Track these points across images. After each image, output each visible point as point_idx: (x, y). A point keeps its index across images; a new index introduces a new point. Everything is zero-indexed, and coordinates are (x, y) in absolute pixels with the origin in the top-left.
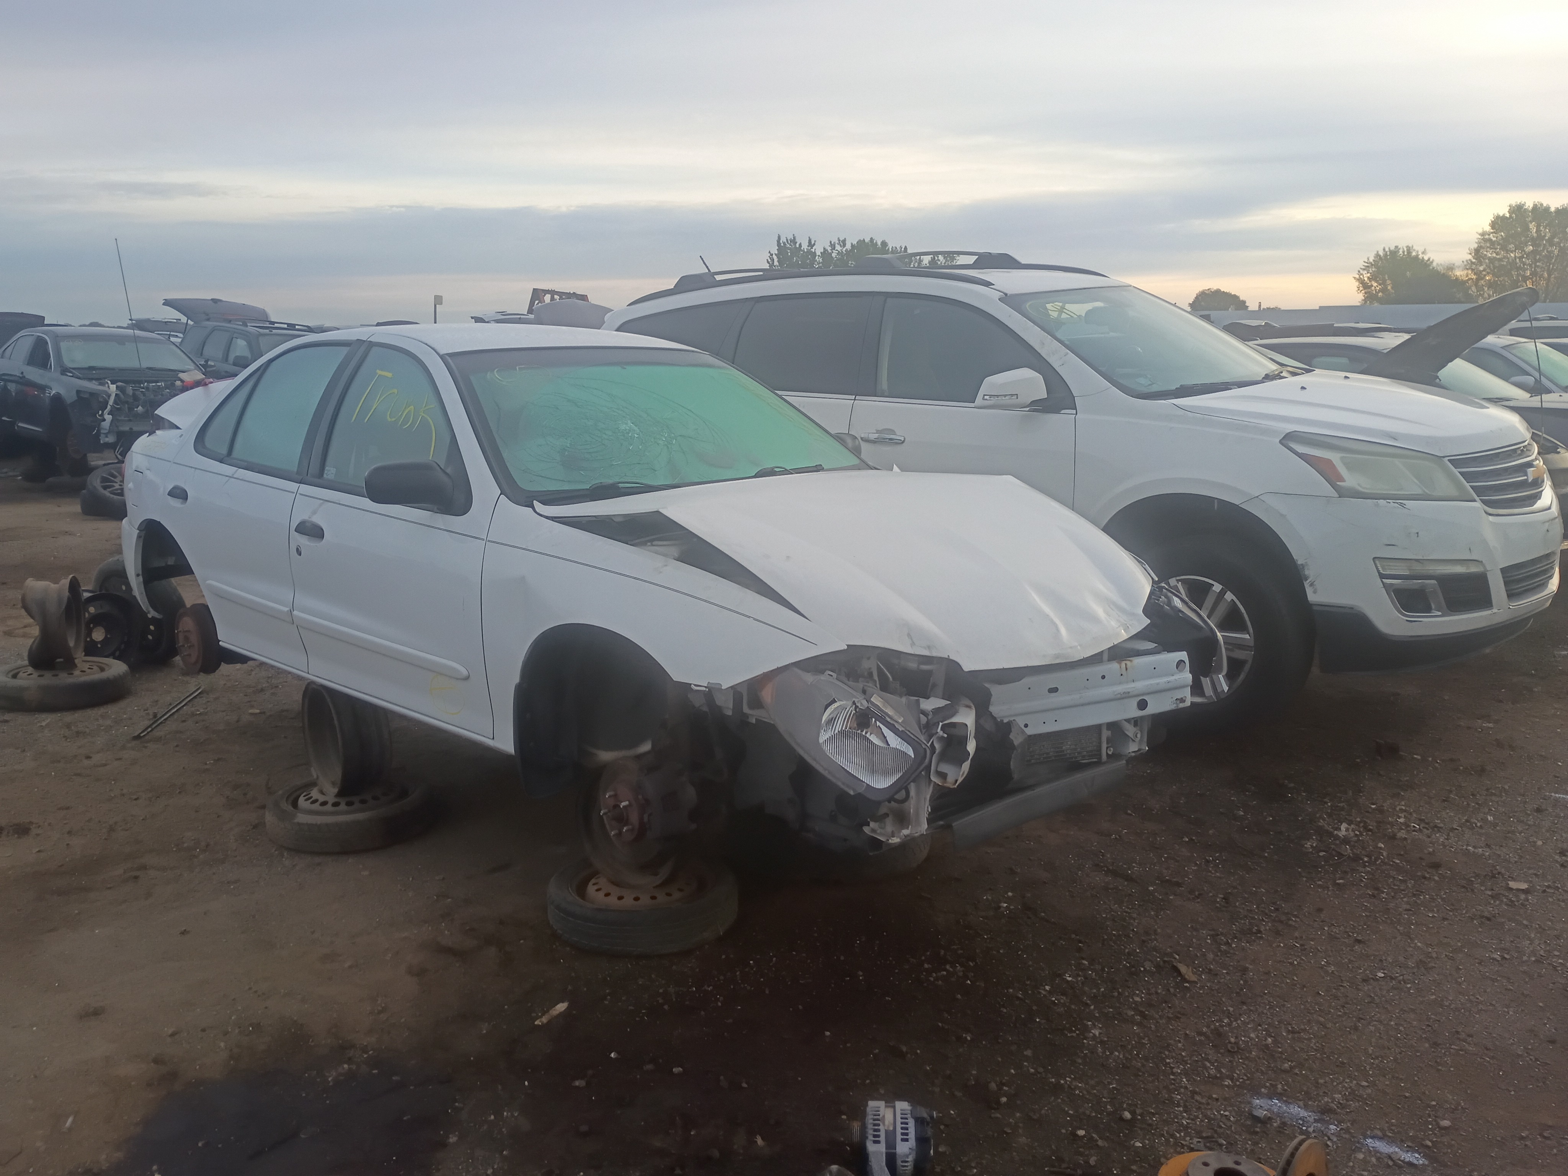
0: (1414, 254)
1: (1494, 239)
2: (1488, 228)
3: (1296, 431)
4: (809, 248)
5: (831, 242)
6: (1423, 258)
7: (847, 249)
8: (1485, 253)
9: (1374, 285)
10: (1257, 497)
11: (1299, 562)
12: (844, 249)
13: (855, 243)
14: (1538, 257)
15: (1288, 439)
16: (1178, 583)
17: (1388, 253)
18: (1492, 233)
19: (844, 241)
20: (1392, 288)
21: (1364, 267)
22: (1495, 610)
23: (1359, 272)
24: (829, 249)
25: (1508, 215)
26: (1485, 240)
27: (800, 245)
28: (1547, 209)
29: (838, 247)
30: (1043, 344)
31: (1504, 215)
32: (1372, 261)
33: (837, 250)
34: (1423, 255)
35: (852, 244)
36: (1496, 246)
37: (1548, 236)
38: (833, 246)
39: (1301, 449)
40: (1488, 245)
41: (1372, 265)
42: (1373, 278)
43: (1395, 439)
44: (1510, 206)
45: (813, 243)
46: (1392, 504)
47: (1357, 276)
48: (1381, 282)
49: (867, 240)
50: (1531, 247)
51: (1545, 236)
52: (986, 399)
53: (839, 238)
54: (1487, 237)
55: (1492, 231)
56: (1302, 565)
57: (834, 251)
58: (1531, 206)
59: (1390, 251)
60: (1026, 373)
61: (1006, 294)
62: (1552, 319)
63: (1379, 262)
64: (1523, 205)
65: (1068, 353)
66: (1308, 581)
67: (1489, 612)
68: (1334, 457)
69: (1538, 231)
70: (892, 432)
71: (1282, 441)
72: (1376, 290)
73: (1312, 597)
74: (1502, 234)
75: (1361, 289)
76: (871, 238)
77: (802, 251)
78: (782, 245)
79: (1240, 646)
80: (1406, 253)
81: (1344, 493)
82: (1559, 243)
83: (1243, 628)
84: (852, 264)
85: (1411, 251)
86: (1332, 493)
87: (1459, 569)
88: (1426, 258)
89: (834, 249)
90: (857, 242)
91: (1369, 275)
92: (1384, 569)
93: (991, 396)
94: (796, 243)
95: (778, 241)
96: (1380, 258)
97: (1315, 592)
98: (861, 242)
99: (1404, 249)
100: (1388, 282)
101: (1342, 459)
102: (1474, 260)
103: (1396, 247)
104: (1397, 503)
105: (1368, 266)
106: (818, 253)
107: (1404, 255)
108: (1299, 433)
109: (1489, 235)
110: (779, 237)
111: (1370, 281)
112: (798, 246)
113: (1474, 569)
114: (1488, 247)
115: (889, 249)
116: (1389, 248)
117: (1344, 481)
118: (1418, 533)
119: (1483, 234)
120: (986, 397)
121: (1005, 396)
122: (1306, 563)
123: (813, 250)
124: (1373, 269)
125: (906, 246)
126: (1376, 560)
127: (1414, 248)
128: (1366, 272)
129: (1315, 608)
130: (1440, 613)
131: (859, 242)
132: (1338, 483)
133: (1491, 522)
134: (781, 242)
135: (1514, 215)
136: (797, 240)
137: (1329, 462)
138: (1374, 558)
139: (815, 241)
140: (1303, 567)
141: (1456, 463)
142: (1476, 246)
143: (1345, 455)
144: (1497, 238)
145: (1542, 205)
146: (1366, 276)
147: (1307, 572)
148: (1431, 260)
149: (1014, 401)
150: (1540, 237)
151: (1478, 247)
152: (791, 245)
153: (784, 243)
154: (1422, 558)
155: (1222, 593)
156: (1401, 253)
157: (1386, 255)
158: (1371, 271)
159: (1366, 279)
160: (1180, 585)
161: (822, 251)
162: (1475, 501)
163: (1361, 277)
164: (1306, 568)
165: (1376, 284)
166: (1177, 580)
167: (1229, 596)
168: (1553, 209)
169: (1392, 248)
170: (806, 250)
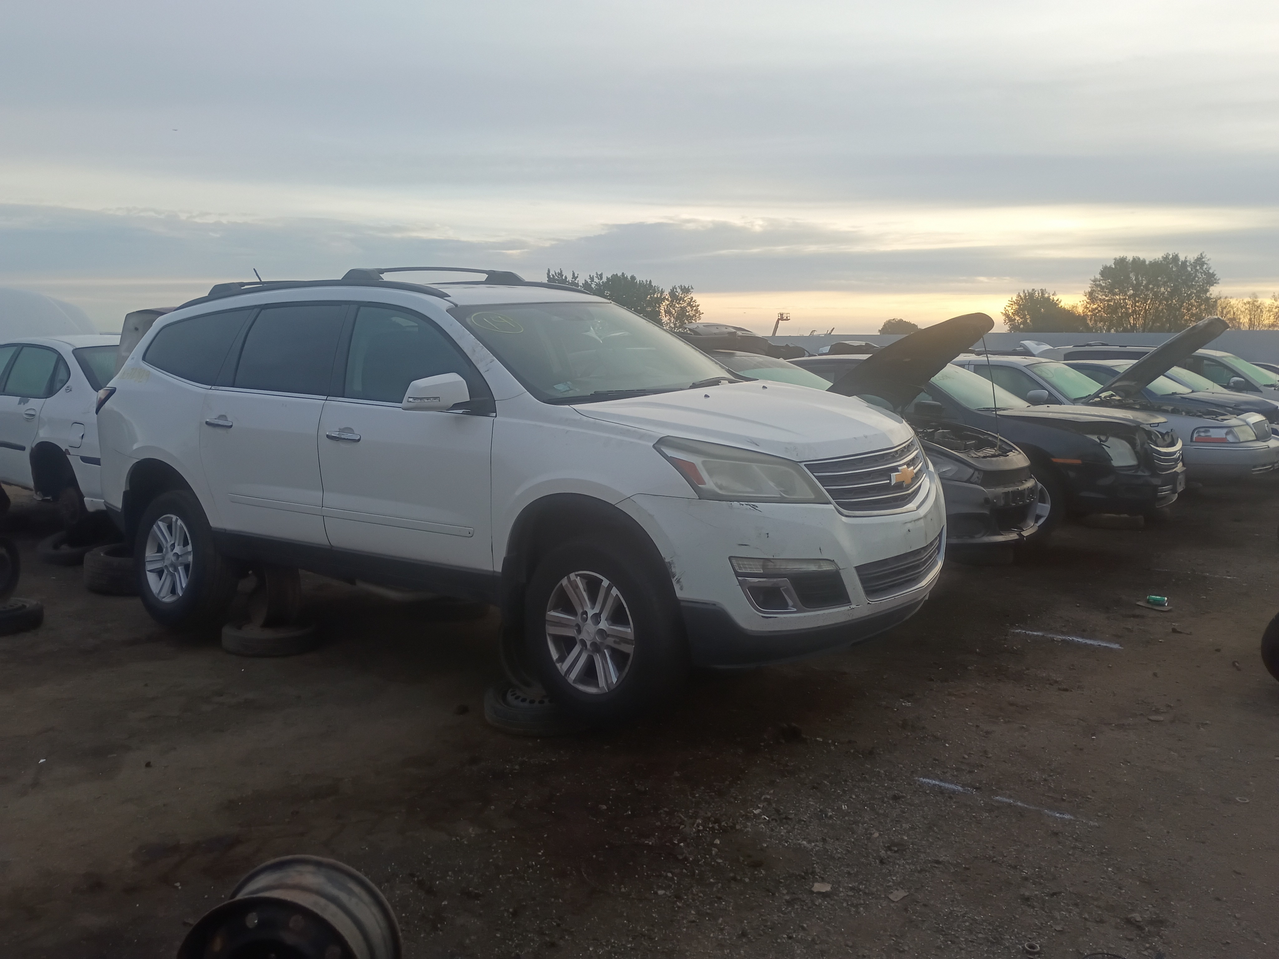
0: (1046, 295)
1: (1104, 285)
2: (1098, 277)
3: (668, 436)
4: (573, 280)
5: (590, 276)
6: (1053, 298)
7: (603, 282)
8: (1097, 295)
9: (1017, 319)
10: (629, 498)
11: (667, 560)
12: (601, 282)
13: (609, 276)
14: (1137, 299)
15: (662, 443)
16: (577, 578)
17: (1027, 294)
18: (1102, 280)
19: (601, 275)
20: (1030, 321)
21: (1009, 305)
22: (853, 606)
23: (1005, 308)
24: (589, 281)
25: (1113, 267)
26: (1097, 286)
27: (566, 277)
28: (1144, 261)
29: (596, 280)
30: (475, 351)
31: (1110, 266)
32: (1014, 300)
33: (595, 282)
34: (1053, 297)
35: (607, 277)
36: (1105, 290)
37: (1144, 282)
38: (592, 279)
39: (670, 453)
40: (1099, 289)
41: (1015, 303)
42: (1016, 313)
43: (757, 445)
44: (1115, 259)
45: (576, 276)
46: (745, 505)
47: (1004, 312)
48: (1022, 316)
49: (619, 274)
50: (1132, 291)
51: (1142, 283)
52: (410, 402)
53: (597, 273)
54: (1098, 283)
55: (1102, 278)
56: (669, 562)
57: (593, 283)
58: (1131, 259)
59: (1029, 293)
60: (453, 378)
61: (456, 305)
62: (1103, 345)
63: (1020, 301)
64: (1125, 259)
65: (493, 360)
66: (675, 578)
67: (848, 608)
68: (697, 460)
69: (1136, 279)
70: (350, 430)
71: (655, 446)
72: (1018, 322)
73: (680, 594)
74: (1110, 281)
75: (1007, 321)
76: (623, 273)
77: (567, 282)
78: (551, 277)
79: (624, 640)
80: (1040, 295)
81: (703, 495)
82: (1153, 289)
83: (625, 623)
84: (607, 293)
85: (1044, 293)
86: (692, 493)
87: (812, 568)
88: (1056, 299)
89: (593, 281)
90: (612, 276)
91: (1013, 311)
92: (740, 568)
93: (415, 398)
94: (563, 275)
95: (548, 274)
96: (1021, 298)
97: (681, 589)
98: (615, 277)
99: (1039, 291)
100: (1028, 317)
101: (704, 463)
102: (1088, 301)
103: (1033, 290)
104: (750, 505)
105: (1012, 304)
106: (581, 284)
107: (1039, 296)
108: (671, 439)
109: (1099, 281)
110: (549, 271)
111: (1014, 316)
112: (564, 278)
113: (826, 567)
114: (1099, 291)
115: (637, 282)
116: (1028, 291)
117: (704, 483)
118: (768, 534)
119: (1095, 281)
120: (411, 400)
121: (428, 398)
122: (672, 561)
123: (576, 282)
124: (1016, 307)
125: (650, 280)
126: (732, 558)
127: (1047, 290)
128: (1010, 308)
129: (682, 604)
130: (795, 610)
131: (613, 276)
132: (699, 486)
133: (845, 523)
134: (550, 274)
135: (1118, 267)
136: (563, 273)
137: (692, 466)
138: (730, 558)
139: (578, 274)
140: (670, 565)
141: (814, 467)
142: (1090, 290)
143: (707, 459)
144: (1106, 284)
145: (1139, 259)
146: (1011, 312)
147: (673, 570)
148: (1059, 300)
149: (435, 403)
150: (1139, 284)
151: (1091, 290)
152: (558, 277)
153: (553, 275)
154: (773, 558)
155: (609, 588)
156: (1037, 294)
157: (1025, 296)
158: (1014, 308)
159: (1010, 314)
160: (578, 580)
161: (584, 283)
162: (830, 503)
163: (1007, 312)
164: (672, 566)
165: (1018, 318)
166: (576, 575)
167: (615, 591)
168: (1147, 263)
169: (1030, 291)
170: (570, 282)
